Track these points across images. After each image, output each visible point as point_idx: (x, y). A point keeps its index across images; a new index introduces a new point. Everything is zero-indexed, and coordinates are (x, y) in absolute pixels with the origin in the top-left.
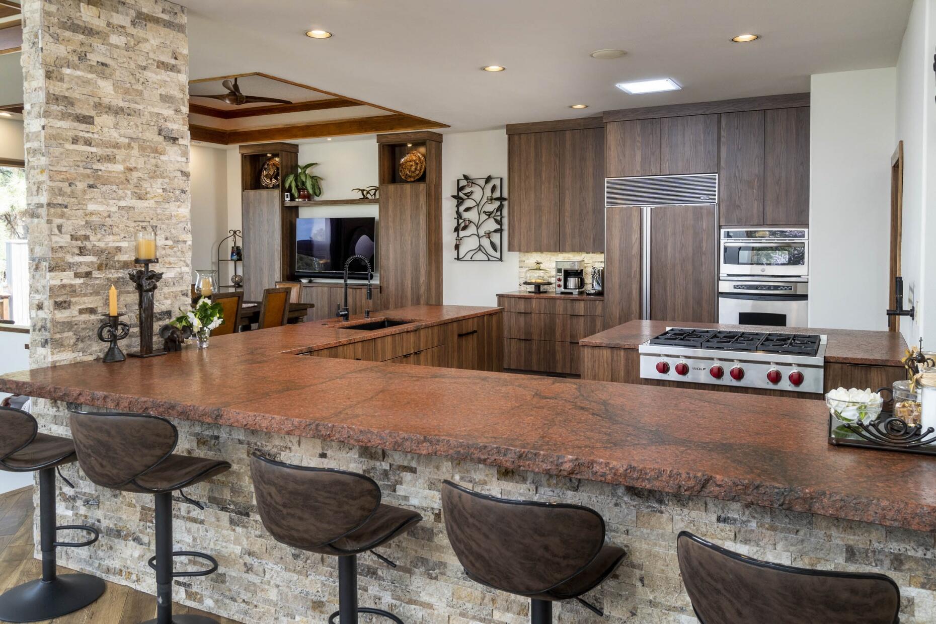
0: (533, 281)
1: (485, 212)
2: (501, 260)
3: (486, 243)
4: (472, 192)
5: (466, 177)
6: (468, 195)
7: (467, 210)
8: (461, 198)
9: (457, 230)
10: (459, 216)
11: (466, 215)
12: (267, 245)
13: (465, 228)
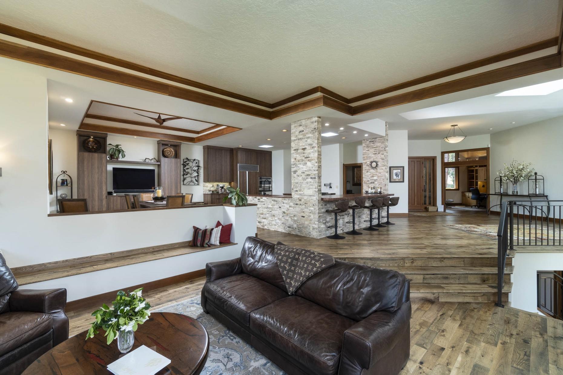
0: (212, 190)
1: (193, 170)
2: (198, 184)
3: (194, 180)
4: (189, 163)
5: (187, 159)
6: (188, 164)
7: (188, 169)
8: (185, 165)
9: (183, 175)
10: (184, 170)
11: (187, 171)
12: (97, 179)
13: (187, 174)
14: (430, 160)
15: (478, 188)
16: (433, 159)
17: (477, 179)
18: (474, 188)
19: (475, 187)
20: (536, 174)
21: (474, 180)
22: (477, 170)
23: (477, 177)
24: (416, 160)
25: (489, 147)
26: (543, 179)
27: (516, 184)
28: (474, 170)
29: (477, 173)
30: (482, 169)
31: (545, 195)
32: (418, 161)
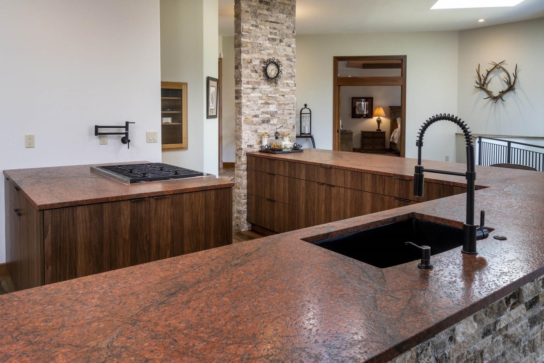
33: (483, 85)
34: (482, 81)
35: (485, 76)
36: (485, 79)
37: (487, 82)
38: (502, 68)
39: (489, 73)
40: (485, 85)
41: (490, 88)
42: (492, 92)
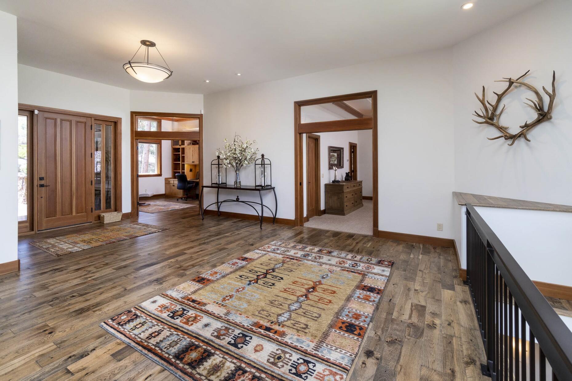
14: (109, 123)
15: (186, 174)
16: (115, 123)
17: (183, 161)
18: (179, 172)
19: (181, 171)
20: (263, 156)
21: (180, 162)
22: (183, 149)
23: (183, 157)
24: (74, 119)
25: (202, 114)
26: (271, 164)
27: (239, 171)
28: (180, 148)
29: (183, 153)
30: (190, 148)
31: (273, 186)
32: (78, 122)
33: (491, 119)
34: (490, 112)
35: (494, 103)
36: (495, 108)
37: (498, 112)
38: (525, 85)
39: (500, 97)
40: (495, 118)
41: (503, 121)
42: (506, 128)
